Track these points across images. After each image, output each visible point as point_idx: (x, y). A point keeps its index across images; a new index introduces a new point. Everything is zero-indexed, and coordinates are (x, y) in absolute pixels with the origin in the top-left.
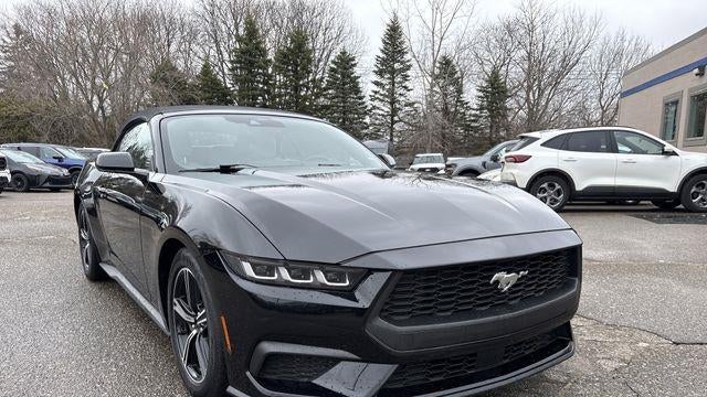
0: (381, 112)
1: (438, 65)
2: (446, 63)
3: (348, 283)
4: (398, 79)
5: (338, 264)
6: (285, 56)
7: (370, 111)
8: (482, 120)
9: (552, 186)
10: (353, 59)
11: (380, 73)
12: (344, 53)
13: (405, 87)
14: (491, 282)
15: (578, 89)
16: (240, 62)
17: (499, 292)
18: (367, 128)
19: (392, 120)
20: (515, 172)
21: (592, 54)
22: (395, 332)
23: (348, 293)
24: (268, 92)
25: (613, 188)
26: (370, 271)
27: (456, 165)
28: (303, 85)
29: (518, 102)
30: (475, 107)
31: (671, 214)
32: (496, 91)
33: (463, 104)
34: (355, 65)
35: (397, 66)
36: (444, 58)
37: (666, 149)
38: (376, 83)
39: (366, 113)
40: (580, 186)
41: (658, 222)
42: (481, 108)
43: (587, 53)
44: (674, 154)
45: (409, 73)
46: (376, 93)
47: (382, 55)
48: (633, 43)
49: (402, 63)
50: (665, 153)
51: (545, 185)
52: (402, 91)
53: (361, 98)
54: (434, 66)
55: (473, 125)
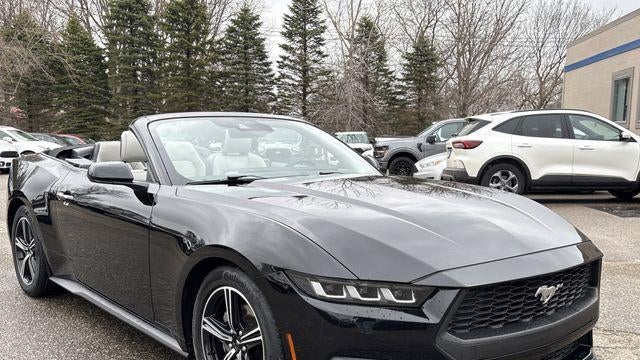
0: (291, 82)
1: (357, 27)
2: (367, 26)
3: (414, 301)
4: (311, 43)
5: (409, 283)
6: (174, 13)
7: (278, 80)
8: (409, 93)
9: (506, 175)
10: (256, 18)
11: (289, 35)
12: (246, 11)
13: (320, 53)
14: (536, 295)
15: (514, 56)
16: (118, 18)
17: (540, 304)
18: (275, 100)
19: (304, 90)
20: (463, 158)
21: (527, 18)
22: (461, 345)
23: (416, 310)
24: (153, 55)
25: (571, 177)
26: (437, 289)
27: (387, 147)
28: (197, 48)
29: (447, 71)
30: (402, 77)
31: (632, 206)
32: (423, 59)
33: (387, 73)
34: (259, 24)
35: (309, 27)
36: (365, 19)
37: (624, 135)
38: (285, 47)
39: (272, 83)
40: (536, 175)
41: (620, 215)
42: (407, 79)
43: (522, 17)
44: (632, 140)
45: (323, 35)
46: (285, 58)
47: (291, 14)
48: (571, 7)
49: (315, 24)
50: (622, 139)
51: (498, 174)
52: (315, 57)
53: (267, 64)
54: (353, 29)
55: (398, 97)
